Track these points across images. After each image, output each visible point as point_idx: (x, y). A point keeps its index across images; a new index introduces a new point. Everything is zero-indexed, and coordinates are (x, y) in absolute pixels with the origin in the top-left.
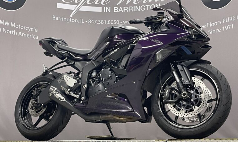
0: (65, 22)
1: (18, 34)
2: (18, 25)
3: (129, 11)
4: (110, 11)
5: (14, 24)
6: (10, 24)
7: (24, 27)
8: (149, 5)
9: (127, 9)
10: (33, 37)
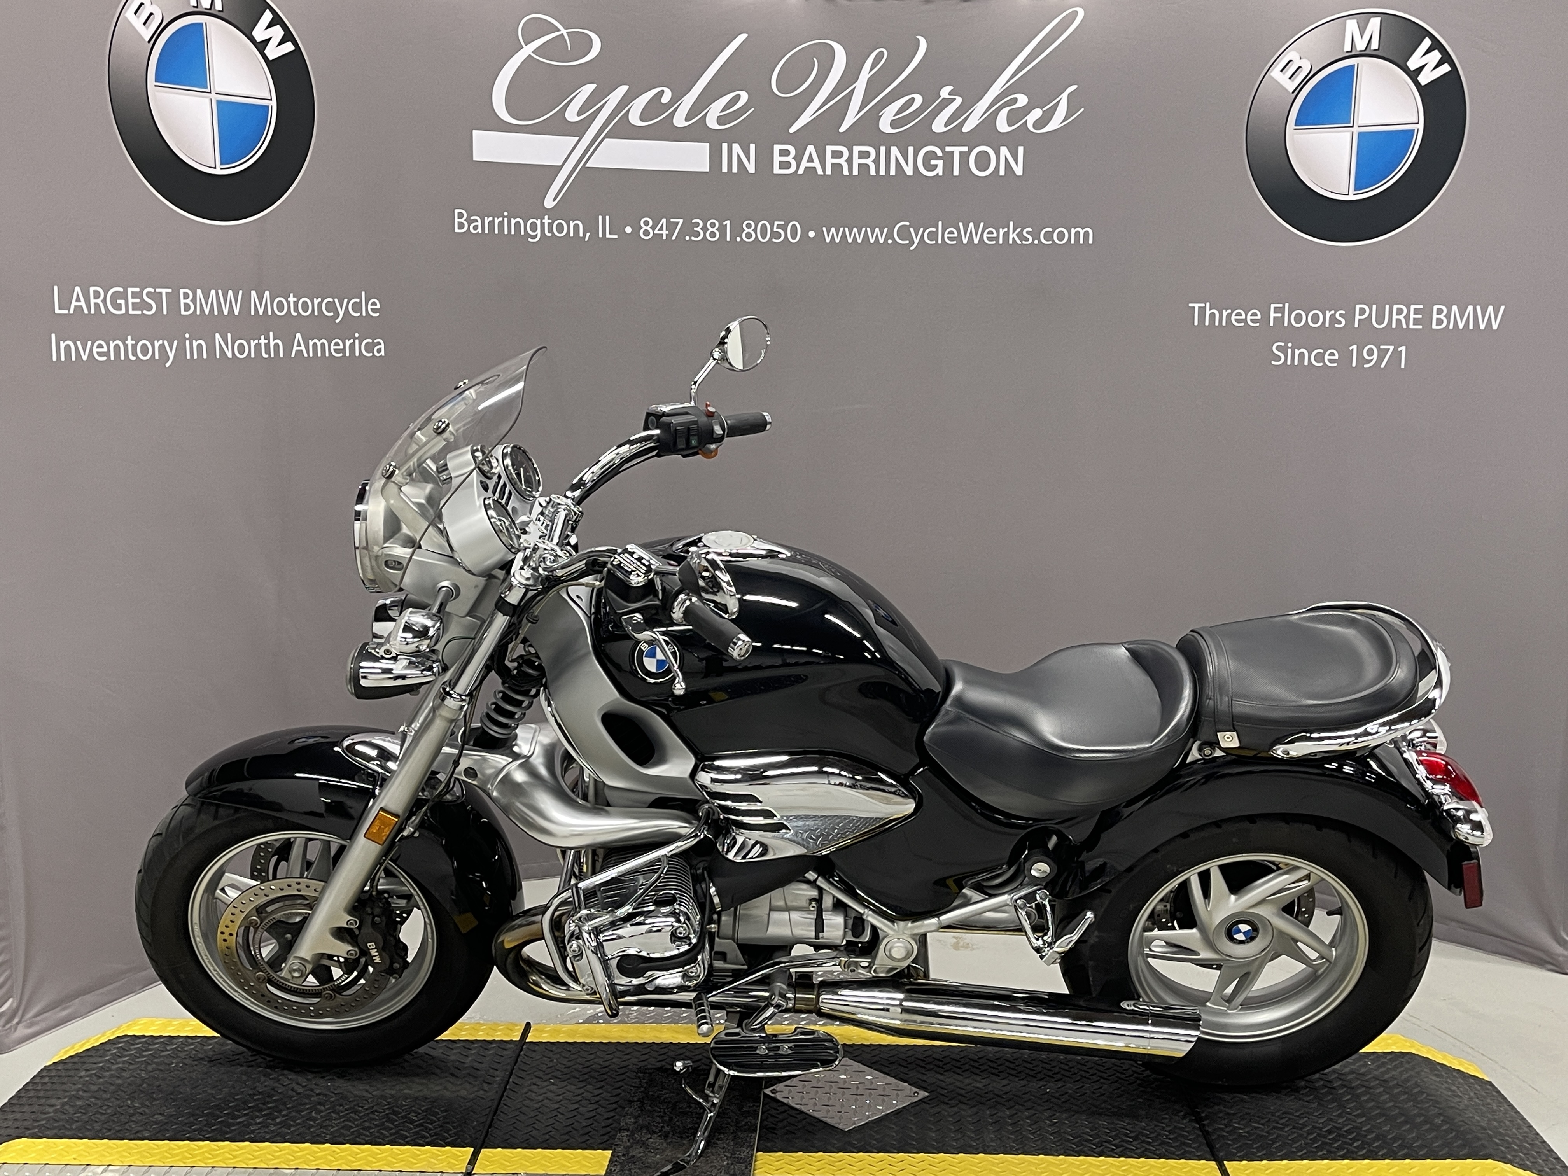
1: (288, 349)
2: (287, 297)
3: (855, 172)
4: (751, 168)
5: (267, 293)
7: (316, 302)
8: (965, 149)
9: (842, 161)
10: (361, 348)
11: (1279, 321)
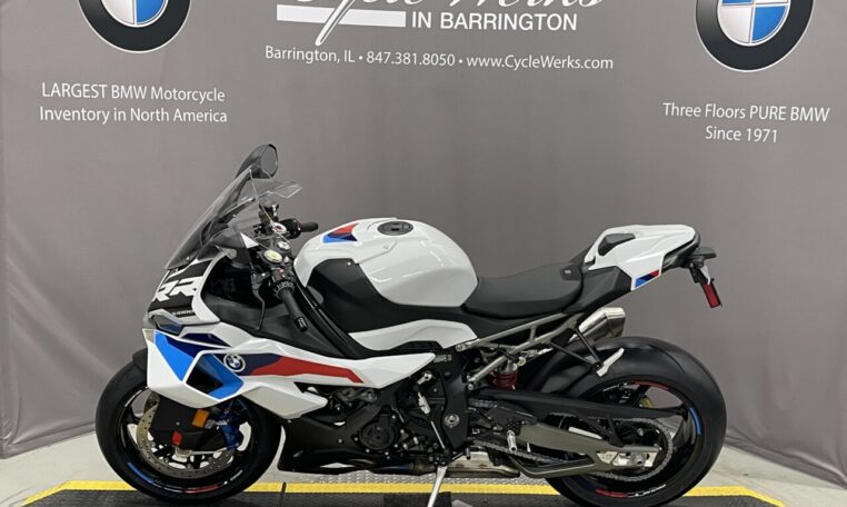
0: (302, 62)
1: (172, 116)
2: (172, 90)
4: (428, 25)
5: (161, 89)
6: (149, 91)
7: (188, 93)
8: (545, 15)
9: (478, 22)
10: (213, 118)
11: (710, 114)
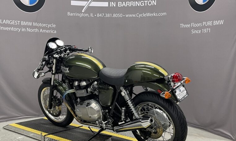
0: (78, 17)
1: (39, 31)
2: (39, 24)
3: (131, 6)
5: (36, 23)
6: (33, 24)
7: (45, 25)
8: (147, 1)
9: (129, 4)
10: (52, 32)
11: (193, 26)
